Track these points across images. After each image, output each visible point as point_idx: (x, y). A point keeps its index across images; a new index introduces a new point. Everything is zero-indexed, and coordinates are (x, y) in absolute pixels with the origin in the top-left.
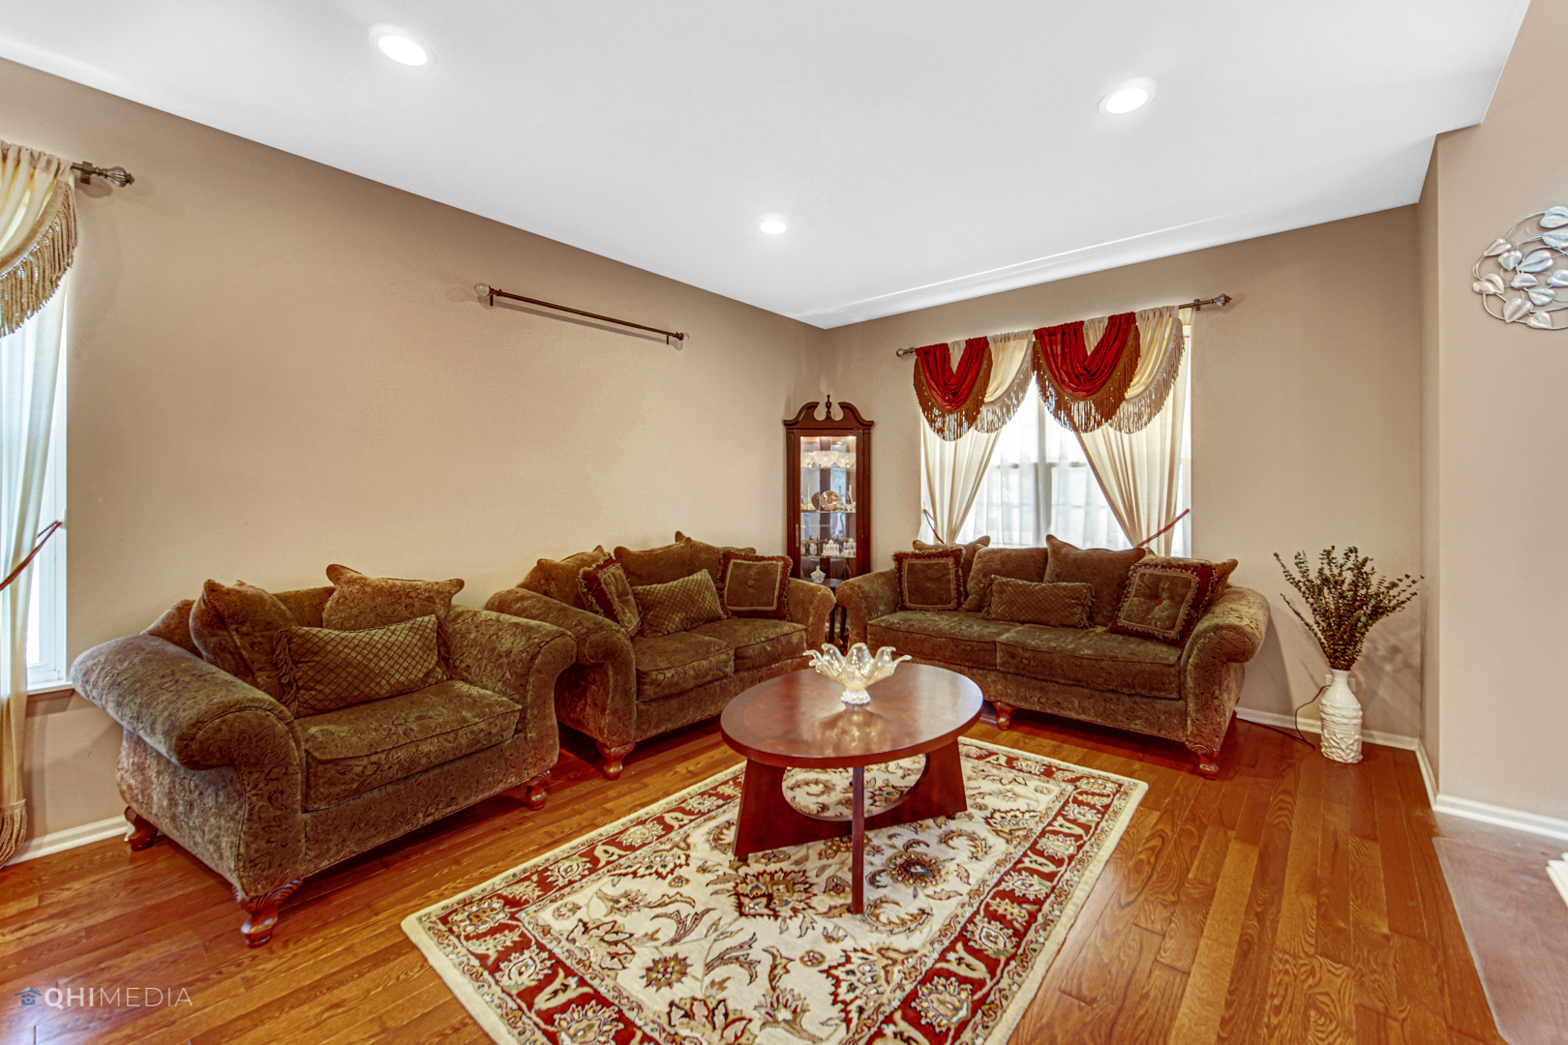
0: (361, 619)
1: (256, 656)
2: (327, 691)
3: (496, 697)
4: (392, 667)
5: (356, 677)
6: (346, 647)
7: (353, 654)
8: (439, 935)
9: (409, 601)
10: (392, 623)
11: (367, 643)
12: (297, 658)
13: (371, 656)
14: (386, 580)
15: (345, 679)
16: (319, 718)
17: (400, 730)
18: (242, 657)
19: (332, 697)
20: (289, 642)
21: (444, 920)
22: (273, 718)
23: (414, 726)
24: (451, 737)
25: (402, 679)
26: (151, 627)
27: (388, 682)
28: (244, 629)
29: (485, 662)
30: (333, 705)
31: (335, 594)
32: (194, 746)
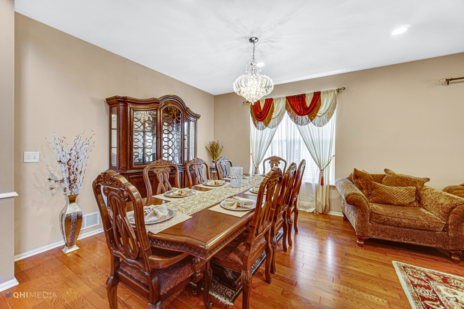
0: (392, 183)
1: (364, 186)
2: (379, 198)
3: (435, 217)
4: (398, 197)
5: (387, 197)
6: (385, 189)
7: (387, 191)
8: (401, 269)
9: (407, 181)
10: (400, 186)
11: (391, 190)
12: (372, 189)
13: (392, 193)
14: (401, 175)
15: (384, 197)
16: (376, 204)
17: (396, 213)
18: (361, 186)
19: (380, 200)
20: (371, 185)
21: (404, 267)
22: (363, 199)
23: (401, 214)
24: (413, 221)
25: (401, 202)
26: (347, 177)
27: (397, 201)
28: (361, 180)
29: (432, 205)
30: (380, 202)
31: (386, 176)
32: (348, 199)
